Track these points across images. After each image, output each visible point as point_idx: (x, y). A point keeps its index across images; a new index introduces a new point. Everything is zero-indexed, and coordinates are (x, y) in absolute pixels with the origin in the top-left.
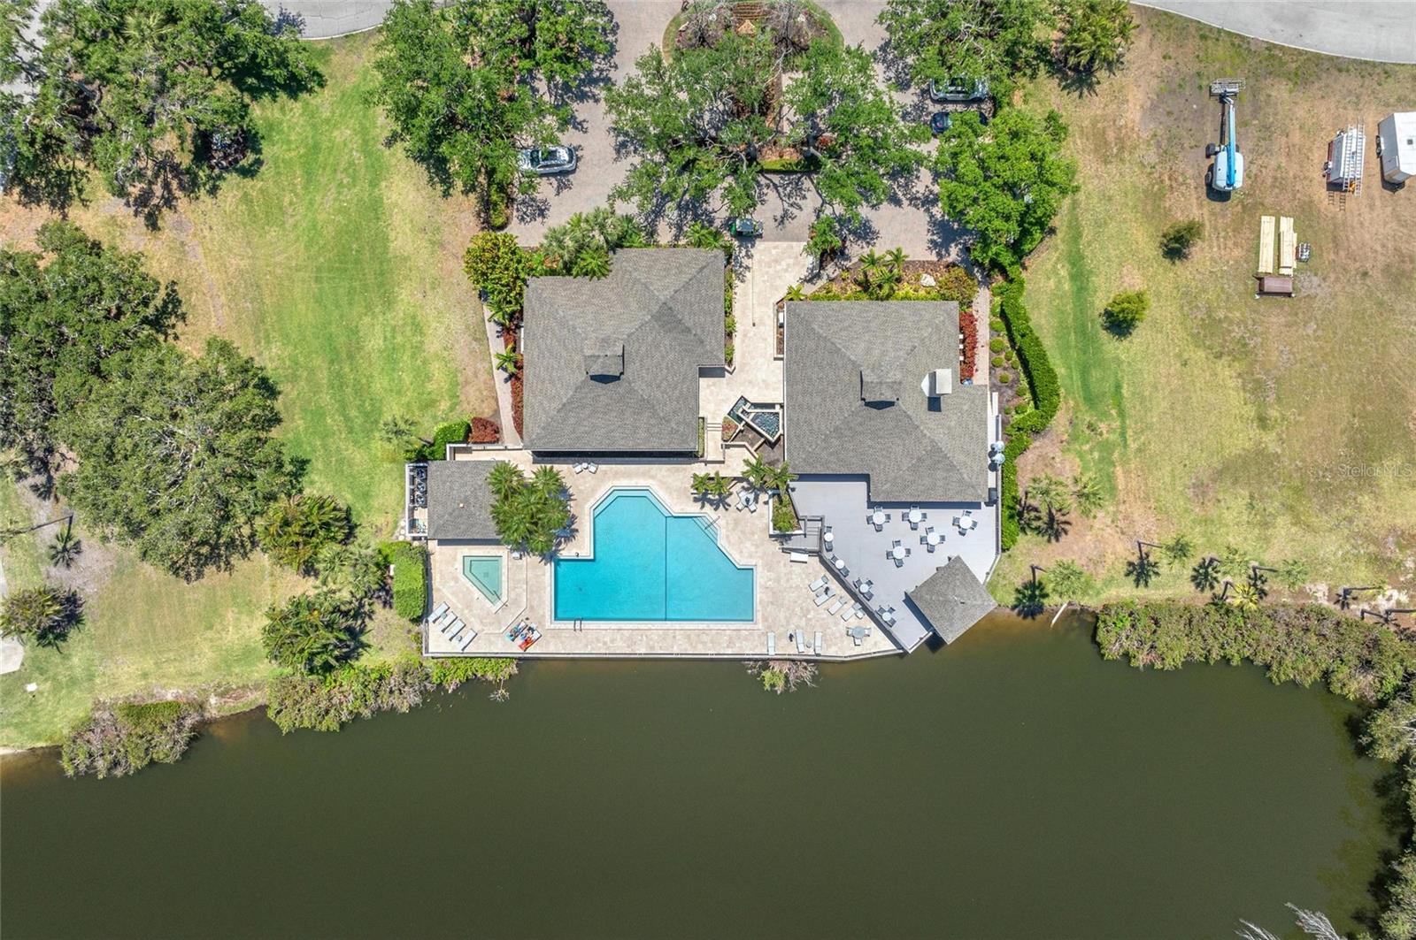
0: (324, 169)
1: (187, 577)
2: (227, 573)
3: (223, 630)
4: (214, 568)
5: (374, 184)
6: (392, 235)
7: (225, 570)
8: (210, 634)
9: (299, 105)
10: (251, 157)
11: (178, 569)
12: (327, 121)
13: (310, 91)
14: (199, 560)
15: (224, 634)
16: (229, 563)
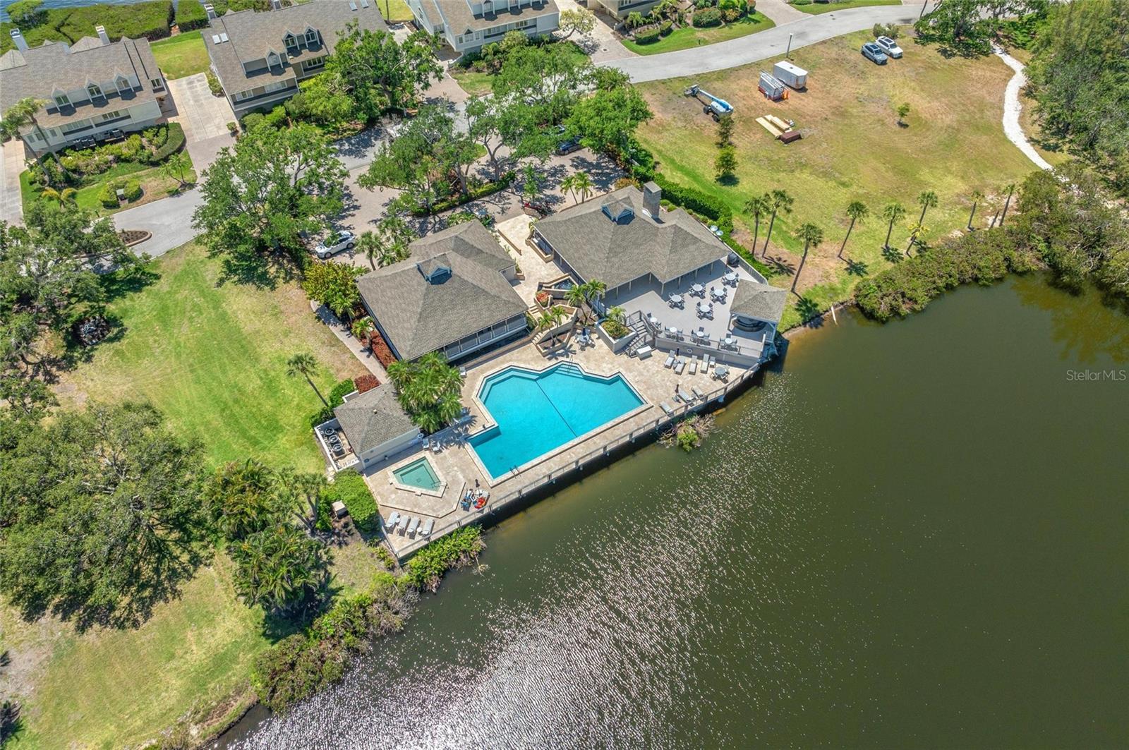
0: (175, 315)
1: (136, 624)
2: (177, 601)
3: (186, 653)
4: (162, 603)
5: (216, 307)
6: (242, 325)
7: (174, 598)
8: (173, 664)
9: (144, 293)
10: (115, 330)
11: (122, 623)
12: (169, 292)
13: (151, 284)
14: (143, 604)
15: (188, 656)
16: (176, 591)
